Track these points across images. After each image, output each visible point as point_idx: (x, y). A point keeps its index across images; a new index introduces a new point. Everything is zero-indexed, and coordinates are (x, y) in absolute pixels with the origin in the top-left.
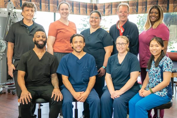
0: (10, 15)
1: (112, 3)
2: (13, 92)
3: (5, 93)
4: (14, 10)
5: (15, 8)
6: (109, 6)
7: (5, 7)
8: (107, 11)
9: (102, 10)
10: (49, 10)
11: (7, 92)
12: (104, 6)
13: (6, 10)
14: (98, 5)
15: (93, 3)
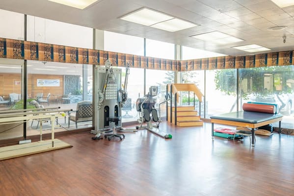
0: (108, 71)
1: (193, 60)
2: (109, 138)
3: (102, 138)
4: (111, 67)
5: (112, 65)
6: (191, 63)
7: (104, 64)
8: (189, 67)
9: (185, 66)
10: (140, 67)
11: (104, 138)
12: (187, 63)
13: (104, 66)
14: (181, 62)
15: (177, 60)
